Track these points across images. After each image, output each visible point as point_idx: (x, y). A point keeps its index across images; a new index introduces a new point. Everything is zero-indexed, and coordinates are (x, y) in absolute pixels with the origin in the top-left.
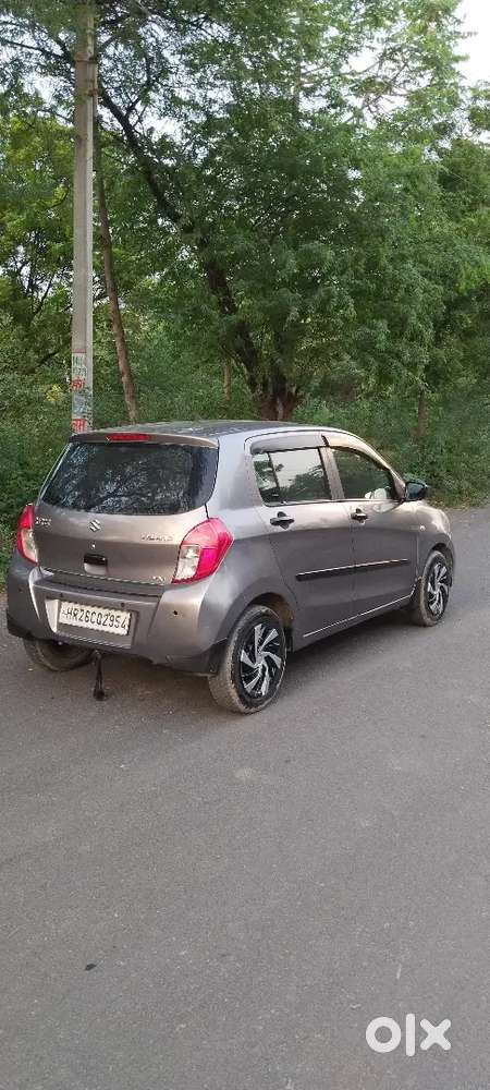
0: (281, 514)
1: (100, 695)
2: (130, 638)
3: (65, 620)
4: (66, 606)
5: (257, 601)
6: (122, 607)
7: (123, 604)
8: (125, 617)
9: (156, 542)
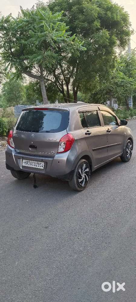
0: (88, 131)
1: (35, 187)
2: (45, 170)
3: (24, 165)
4: (24, 161)
5: (83, 158)
6: (42, 161)
7: (42, 160)
8: (43, 164)
9: (52, 141)
